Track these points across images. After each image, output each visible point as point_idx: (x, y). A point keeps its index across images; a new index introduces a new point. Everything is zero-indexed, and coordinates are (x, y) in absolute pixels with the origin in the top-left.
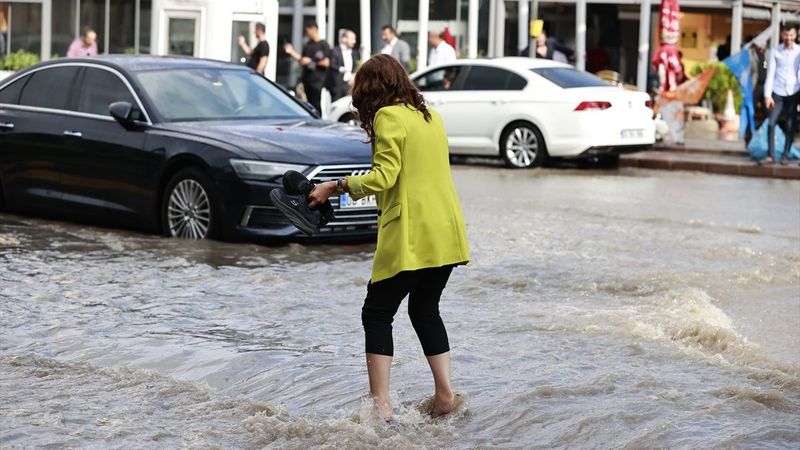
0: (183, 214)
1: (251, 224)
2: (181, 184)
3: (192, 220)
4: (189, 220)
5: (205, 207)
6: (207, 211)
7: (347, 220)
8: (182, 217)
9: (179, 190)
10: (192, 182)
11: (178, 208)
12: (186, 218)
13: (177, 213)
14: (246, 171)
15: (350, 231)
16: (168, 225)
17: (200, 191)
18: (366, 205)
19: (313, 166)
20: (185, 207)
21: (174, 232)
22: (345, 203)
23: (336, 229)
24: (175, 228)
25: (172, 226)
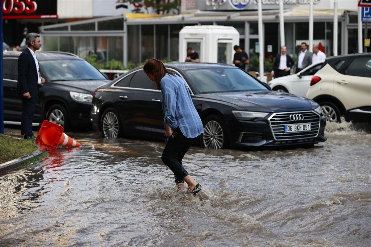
0: (210, 136)
1: (242, 141)
2: (209, 123)
3: (214, 139)
4: (213, 140)
5: (220, 133)
6: (222, 135)
7: (288, 138)
8: (210, 138)
9: (208, 126)
10: (214, 121)
11: (207, 134)
12: (212, 139)
13: (207, 137)
14: (239, 116)
15: (289, 143)
16: (203, 142)
17: (218, 126)
18: (297, 131)
19: (271, 113)
20: (211, 134)
21: (206, 146)
22: (287, 130)
23: (283, 143)
24: (206, 144)
25: (205, 143)
